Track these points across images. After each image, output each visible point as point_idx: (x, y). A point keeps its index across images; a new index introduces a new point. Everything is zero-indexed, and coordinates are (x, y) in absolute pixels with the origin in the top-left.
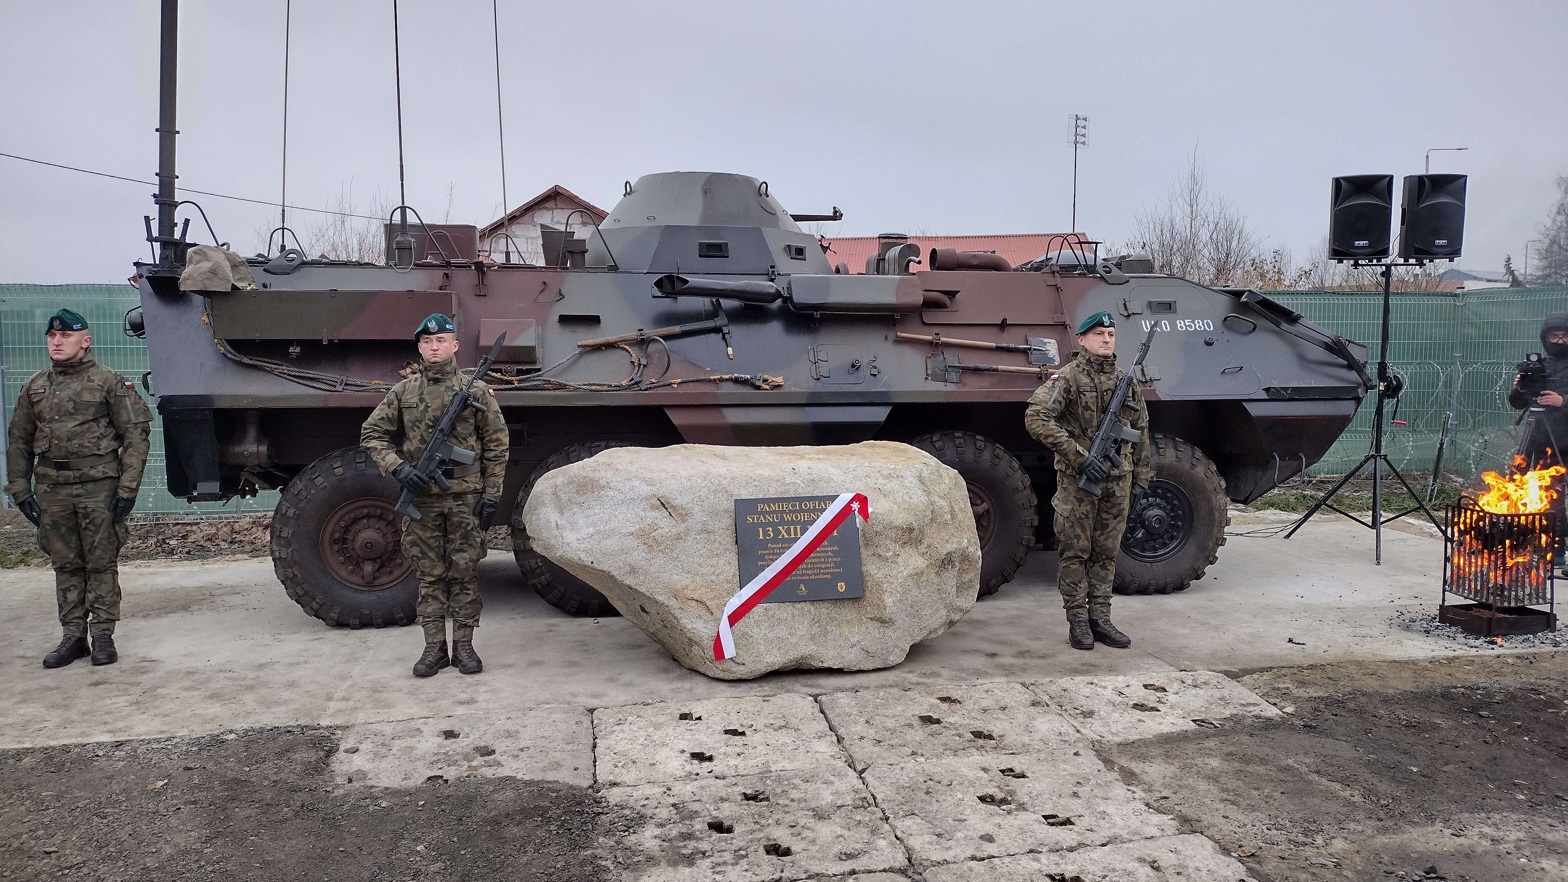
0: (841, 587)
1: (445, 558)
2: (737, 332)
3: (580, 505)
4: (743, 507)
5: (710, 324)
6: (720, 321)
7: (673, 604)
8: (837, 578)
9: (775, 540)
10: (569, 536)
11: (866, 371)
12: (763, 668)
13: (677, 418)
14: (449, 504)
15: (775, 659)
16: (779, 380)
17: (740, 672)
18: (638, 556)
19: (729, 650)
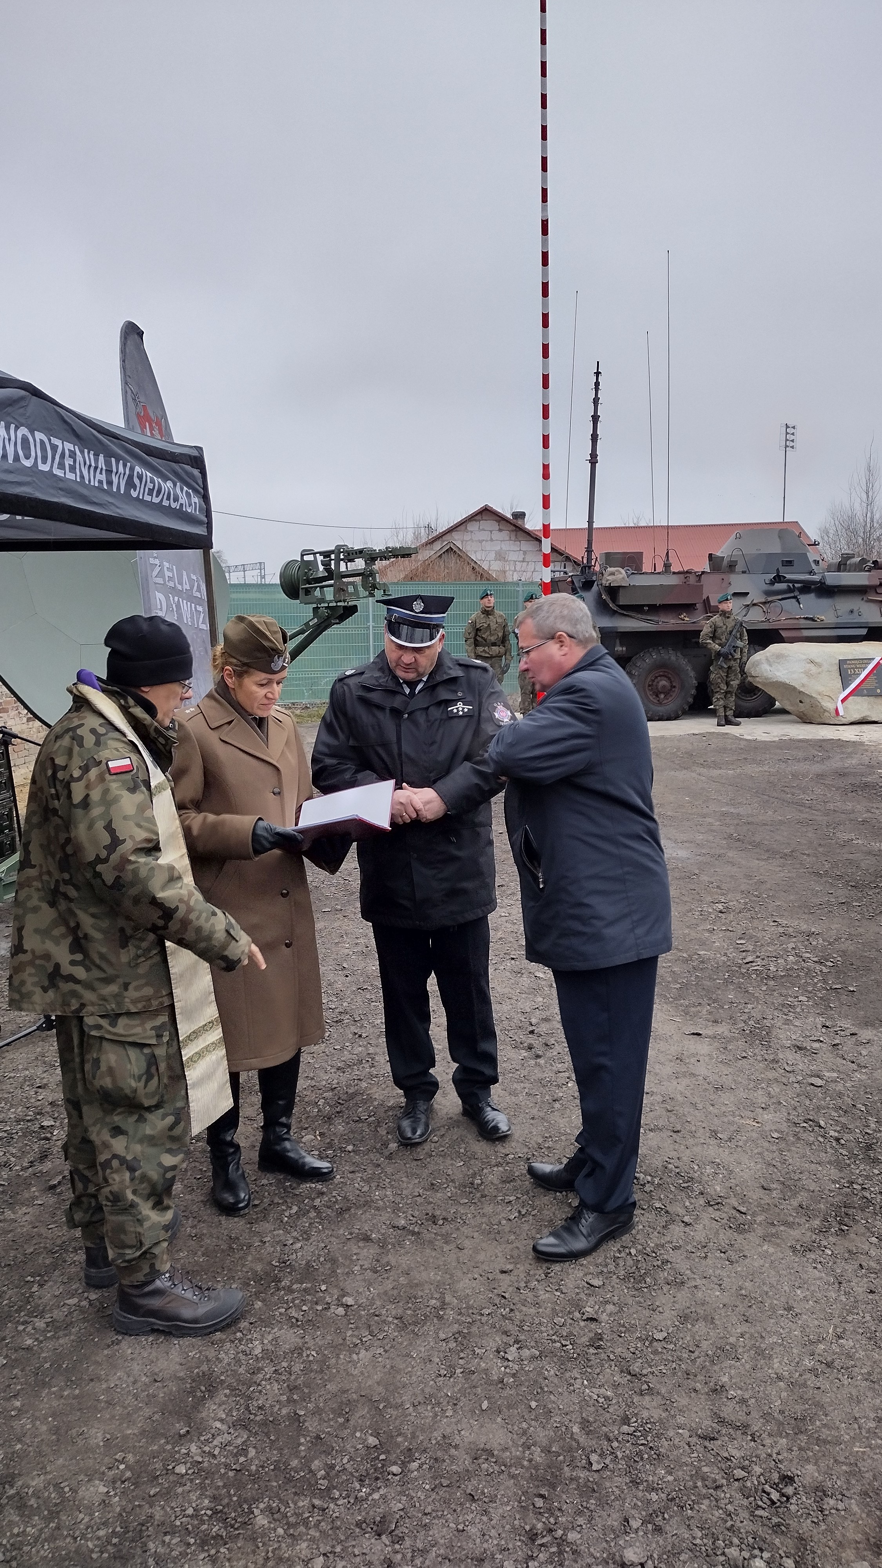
0: (879, 691)
1: (728, 684)
2: (802, 598)
3: (778, 663)
4: (841, 663)
5: (792, 595)
6: (796, 593)
7: (819, 697)
8: (876, 688)
9: (854, 674)
10: (778, 674)
11: (856, 614)
12: (852, 720)
13: (784, 634)
14: (732, 662)
15: (856, 717)
16: (823, 618)
17: (844, 721)
18: (805, 680)
19: (841, 713)
